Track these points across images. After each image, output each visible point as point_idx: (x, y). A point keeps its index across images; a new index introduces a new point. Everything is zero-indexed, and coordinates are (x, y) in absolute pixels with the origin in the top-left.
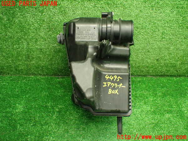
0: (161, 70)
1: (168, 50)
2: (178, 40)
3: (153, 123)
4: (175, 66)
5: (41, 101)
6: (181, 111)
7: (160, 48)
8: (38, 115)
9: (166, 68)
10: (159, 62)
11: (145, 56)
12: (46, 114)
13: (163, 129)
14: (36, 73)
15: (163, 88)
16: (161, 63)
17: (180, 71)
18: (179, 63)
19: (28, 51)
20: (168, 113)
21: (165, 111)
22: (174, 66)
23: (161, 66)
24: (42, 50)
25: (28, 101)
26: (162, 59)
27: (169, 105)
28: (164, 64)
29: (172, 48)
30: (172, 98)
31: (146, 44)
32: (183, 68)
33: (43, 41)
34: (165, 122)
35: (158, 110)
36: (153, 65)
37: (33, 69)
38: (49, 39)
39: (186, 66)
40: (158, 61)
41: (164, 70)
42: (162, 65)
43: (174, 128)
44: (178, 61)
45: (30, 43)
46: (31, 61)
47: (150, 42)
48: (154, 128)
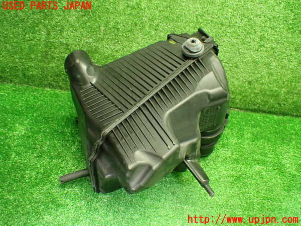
0: (254, 101)
1: (268, 68)
2: (284, 53)
3: (233, 176)
4: (278, 95)
5: (56, 124)
6: (280, 163)
7: (255, 62)
8: (48, 143)
9: (262, 98)
10: (252, 87)
11: (230, 73)
12: (60, 142)
13: (247, 186)
14: (54, 84)
15: (254, 127)
16: (255, 89)
17: (284, 105)
18: (284, 92)
19: (46, 46)
20: (258, 164)
21: (255, 160)
22: (276, 96)
23: (255, 93)
24: (69, 47)
25: (36, 122)
26: (257, 81)
27: (262, 153)
28: (260, 91)
29: (274, 64)
30: (268, 144)
31: (235, 53)
32: (290, 101)
33: (72, 32)
34: (252, 177)
35: (243, 158)
36: (243, 91)
37: (51, 77)
38: (82, 30)
39: (295, 98)
40: (250, 85)
41: (259, 101)
42: (256, 91)
43: (266, 187)
44: (282, 88)
45: (51, 33)
46: (49, 62)
47: (241, 50)
48: (233, 183)
